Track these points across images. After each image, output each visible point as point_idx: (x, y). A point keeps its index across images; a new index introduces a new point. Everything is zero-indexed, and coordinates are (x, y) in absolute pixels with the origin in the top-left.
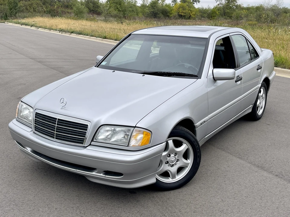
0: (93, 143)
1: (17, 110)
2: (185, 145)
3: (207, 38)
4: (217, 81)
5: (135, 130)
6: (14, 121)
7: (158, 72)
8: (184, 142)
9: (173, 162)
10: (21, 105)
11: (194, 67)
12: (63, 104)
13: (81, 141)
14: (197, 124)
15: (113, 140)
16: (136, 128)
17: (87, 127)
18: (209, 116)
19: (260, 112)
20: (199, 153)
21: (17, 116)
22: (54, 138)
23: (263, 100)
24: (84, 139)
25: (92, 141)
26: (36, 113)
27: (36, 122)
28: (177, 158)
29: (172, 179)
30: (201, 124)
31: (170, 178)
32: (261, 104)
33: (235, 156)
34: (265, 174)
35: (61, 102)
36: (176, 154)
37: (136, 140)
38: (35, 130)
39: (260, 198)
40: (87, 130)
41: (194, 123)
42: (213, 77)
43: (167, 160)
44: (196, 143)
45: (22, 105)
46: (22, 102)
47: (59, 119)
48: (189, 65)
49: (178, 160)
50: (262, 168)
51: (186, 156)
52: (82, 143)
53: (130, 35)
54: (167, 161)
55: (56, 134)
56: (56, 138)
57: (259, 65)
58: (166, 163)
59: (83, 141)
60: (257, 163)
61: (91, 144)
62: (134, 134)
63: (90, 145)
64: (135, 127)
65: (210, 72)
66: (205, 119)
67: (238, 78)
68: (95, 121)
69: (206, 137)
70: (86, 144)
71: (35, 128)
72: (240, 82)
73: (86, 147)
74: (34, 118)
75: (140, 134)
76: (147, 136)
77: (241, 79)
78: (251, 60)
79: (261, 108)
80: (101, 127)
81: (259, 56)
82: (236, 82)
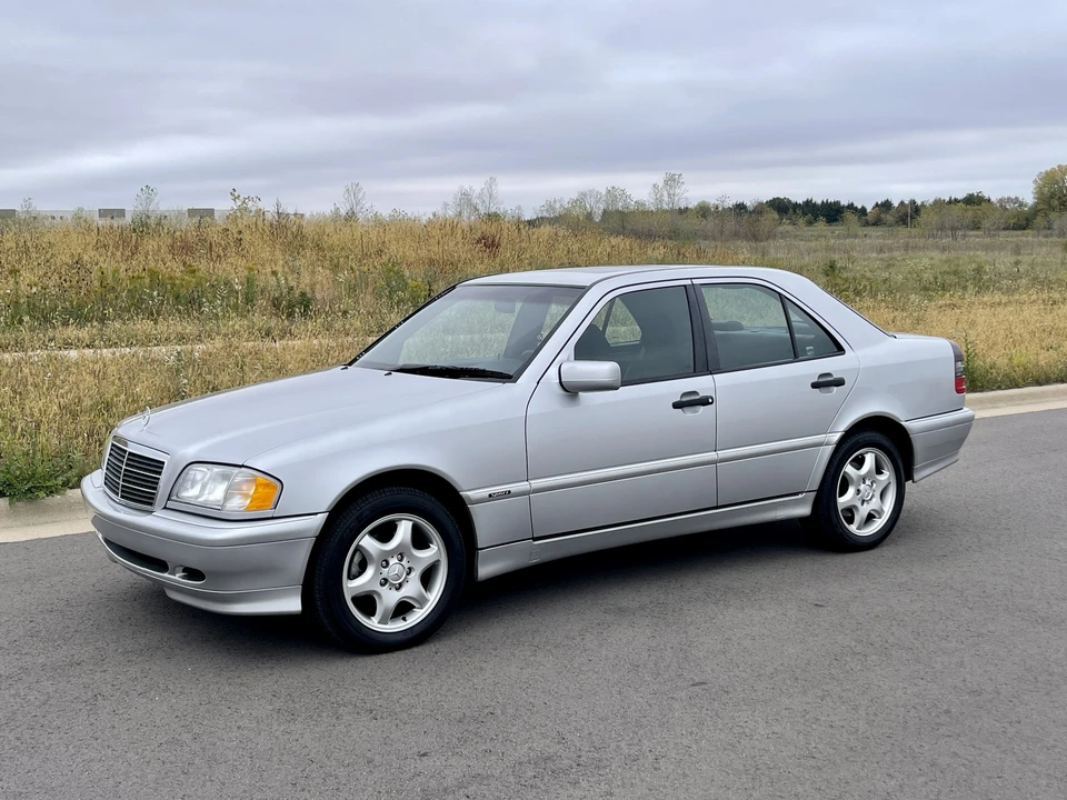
0: (170, 504)
3: (583, 287)
5: (242, 472)
7: (428, 367)
13: (151, 500)
14: (469, 493)
15: (206, 497)
16: (243, 469)
17: (163, 468)
18: (532, 482)
19: (866, 529)
22: (117, 494)
24: (154, 494)
25: (168, 499)
30: (490, 495)
38: (105, 485)
41: (459, 490)
42: (561, 383)
47: (130, 453)
52: (151, 504)
53: (454, 287)
55: (123, 486)
56: (122, 497)
57: (827, 375)
59: (153, 499)
61: (167, 506)
63: (165, 508)
64: (243, 466)
65: (553, 371)
66: (514, 487)
67: (694, 398)
68: (179, 453)
69: (536, 543)
70: (158, 506)
71: (105, 478)
72: (701, 409)
73: (153, 513)
74: (108, 457)
75: (248, 482)
76: (267, 489)
77: (705, 402)
78: (795, 357)
79: (878, 515)
80: (188, 468)
81: (843, 350)
82: (676, 406)
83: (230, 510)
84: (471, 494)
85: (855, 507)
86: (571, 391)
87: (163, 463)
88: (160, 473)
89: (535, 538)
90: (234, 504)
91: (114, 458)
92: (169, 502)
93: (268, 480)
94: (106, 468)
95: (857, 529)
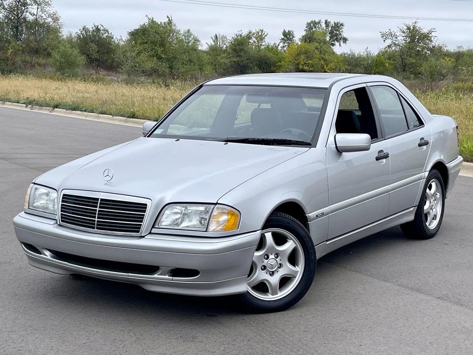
0: (154, 231)
1: (27, 197)
2: (292, 241)
3: (326, 89)
4: (343, 153)
5: (217, 208)
6: (22, 214)
7: (248, 139)
8: (289, 238)
9: (272, 267)
11: (307, 134)
12: (108, 178)
13: (137, 229)
14: (310, 215)
15: (184, 225)
16: (217, 206)
17: (146, 208)
18: (330, 207)
19: (432, 225)
20: (313, 256)
21: (26, 207)
22: (94, 228)
23: (437, 203)
24: (140, 225)
25: (153, 227)
26: (64, 195)
27: (63, 208)
28: (279, 262)
29: (272, 295)
30: (317, 216)
31: (270, 294)
32: (434, 210)
33: (377, 278)
34: (422, 296)
36: (277, 255)
37: (218, 222)
38: (62, 221)
39: (405, 318)
40: (145, 211)
41: (306, 213)
42: (336, 147)
43: (264, 264)
44: (308, 239)
45: (36, 189)
46: (35, 184)
47: (102, 200)
48: (300, 131)
49: (280, 264)
50: (418, 291)
51: (293, 259)
52: (138, 232)
53: (201, 86)
54: (264, 266)
55: (98, 221)
56: (97, 228)
57: (422, 139)
58: (262, 269)
59: (140, 228)
60: (411, 286)
61: (152, 232)
62: (215, 213)
63: (150, 233)
64: (217, 204)
65: (331, 139)
66: (325, 210)
67: (382, 154)
68: (157, 197)
69: (327, 243)
70: (145, 232)
71: (62, 217)
72: (384, 161)
73: (144, 237)
74: (60, 203)
75: (223, 213)
76: (234, 217)
77: (386, 156)
78: (409, 129)
79: (434, 218)
80: (167, 207)
81: (423, 124)
82: (377, 159)
83: (213, 231)
84: (311, 215)
85: (429, 212)
86: (339, 151)
87: (146, 205)
88: (145, 212)
89: (327, 241)
90: (214, 228)
91: (74, 203)
92: (153, 229)
93: (234, 212)
94: (62, 211)
95: (429, 225)
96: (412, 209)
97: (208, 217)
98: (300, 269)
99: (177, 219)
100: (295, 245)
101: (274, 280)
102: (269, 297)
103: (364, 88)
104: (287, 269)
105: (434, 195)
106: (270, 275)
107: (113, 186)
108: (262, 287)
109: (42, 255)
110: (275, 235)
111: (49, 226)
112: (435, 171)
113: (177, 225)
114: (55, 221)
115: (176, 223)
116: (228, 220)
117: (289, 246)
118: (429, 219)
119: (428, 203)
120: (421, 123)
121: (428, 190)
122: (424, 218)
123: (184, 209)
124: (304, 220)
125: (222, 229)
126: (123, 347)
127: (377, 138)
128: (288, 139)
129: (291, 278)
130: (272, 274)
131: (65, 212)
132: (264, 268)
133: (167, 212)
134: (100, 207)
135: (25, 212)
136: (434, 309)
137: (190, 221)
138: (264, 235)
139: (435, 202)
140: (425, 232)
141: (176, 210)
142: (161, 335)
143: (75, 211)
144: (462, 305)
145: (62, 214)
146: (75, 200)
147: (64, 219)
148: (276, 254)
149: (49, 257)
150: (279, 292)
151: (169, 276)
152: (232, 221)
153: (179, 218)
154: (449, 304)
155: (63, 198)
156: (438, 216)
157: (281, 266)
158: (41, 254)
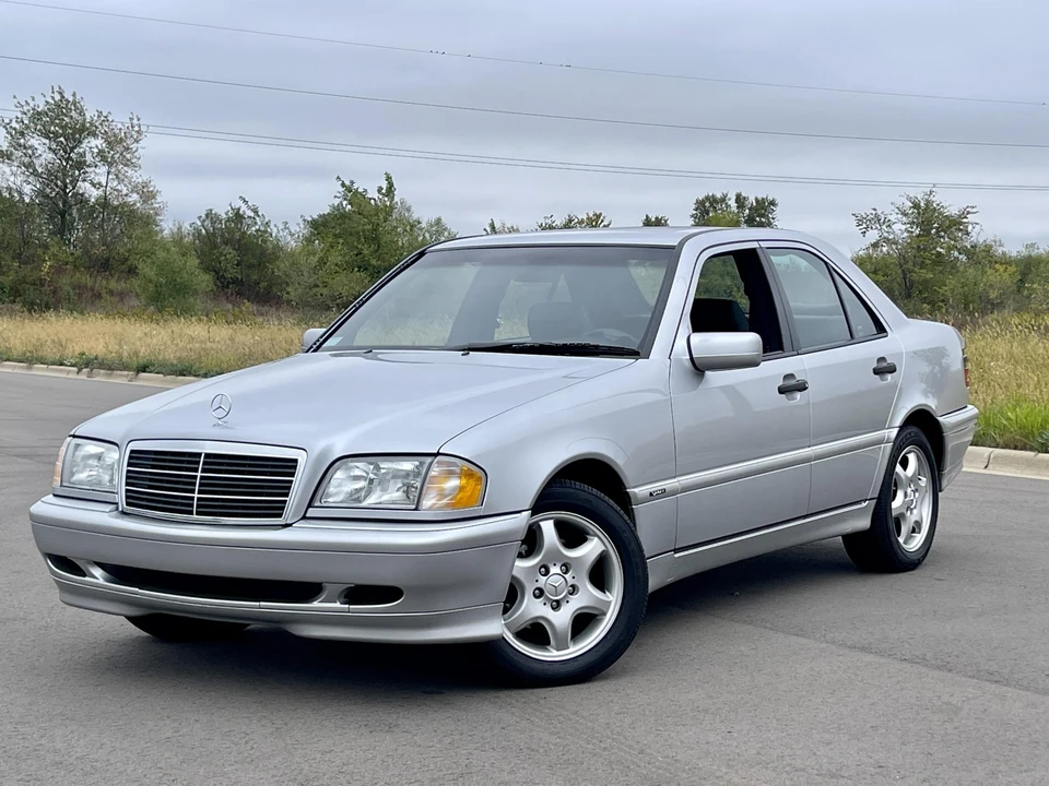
0: (311, 512)
1: (59, 464)
2: (596, 539)
3: (673, 247)
4: (708, 373)
5: (438, 462)
6: (49, 498)
7: (511, 345)
8: (591, 532)
9: (556, 591)
10: (72, 446)
12: (221, 413)
13: (276, 510)
14: (636, 490)
15: (371, 501)
16: (439, 458)
17: (295, 467)
18: (680, 479)
19: (912, 543)
21: (56, 484)
22: (191, 513)
23: (921, 498)
24: (285, 502)
25: (310, 506)
26: (132, 452)
27: (131, 479)
28: (571, 581)
29: (558, 650)
30: (651, 494)
31: (553, 647)
32: (915, 512)
33: (783, 632)
35: (215, 406)
36: (566, 567)
37: (442, 495)
38: (128, 504)
40: (294, 473)
41: (627, 486)
42: (692, 358)
43: (538, 585)
45: (78, 446)
46: (74, 436)
47: (207, 456)
49: (572, 586)
50: (865, 649)
51: (599, 575)
52: (280, 516)
53: (422, 254)
54: (539, 589)
55: (200, 499)
56: (199, 514)
57: (883, 359)
58: (535, 596)
59: (283, 508)
60: (852, 643)
61: (308, 515)
62: (433, 473)
63: (304, 518)
64: (438, 454)
65: (681, 343)
66: (668, 484)
67: (793, 382)
68: (318, 446)
69: (677, 555)
70: (293, 516)
71: (127, 497)
72: (798, 395)
73: (290, 525)
74: (125, 468)
75: (450, 474)
76: (472, 482)
77: (802, 387)
78: (852, 338)
79: (916, 529)
80: (338, 463)
81: (885, 331)
82: (782, 391)
83: (430, 508)
84: (638, 491)
85: (903, 515)
86: (699, 368)
87: (296, 461)
88: (293, 475)
89: (676, 551)
90: (434, 501)
91: (153, 467)
92: (310, 509)
93: (474, 472)
94: (127, 484)
95: (905, 543)
96: (864, 505)
97: (418, 485)
98: (613, 599)
99: (358, 491)
100: (603, 548)
101: (561, 619)
102: (552, 655)
103: (753, 251)
104: (587, 596)
105: (913, 480)
106: (553, 609)
107: (231, 428)
108: (536, 633)
109: (87, 579)
110: (561, 526)
111: (100, 516)
112: (913, 429)
113: (358, 500)
114: (113, 506)
115: (356, 497)
116: (461, 489)
117: (592, 549)
118: (904, 529)
119: (900, 494)
120: (881, 329)
121: (899, 468)
122: (892, 526)
123: (372, 467)
124: (625, 501)
125: (448, 505)
126: (247, 743)
127: (782, 349)
128: (592, 343)
129: (595, 616)
130: (556, 606)
131: (133, 485)
132: (539, 593)
133: (339, 475)
134: (204, 471)
135: (55, 495)
136: (889, 677)
137: (384, 490)
138: (540, 527)
139: (917, 495)
140: (895, 553)
141: (357, 472)
142: (326, 723)
143: (155, 482)
144: (950, 671)
145: (127, 491)
146: (154, 460)
147: (132, 499)
148: (563, 565)
149: (101, 581)
150: (570, 644)
151: (342, 603)
152: (469, 489)
153: (361, 489)
154: (924, 670)
155: (130, 458)
156: (924, 524)
157: (574, 590)
158: (85, 575)
